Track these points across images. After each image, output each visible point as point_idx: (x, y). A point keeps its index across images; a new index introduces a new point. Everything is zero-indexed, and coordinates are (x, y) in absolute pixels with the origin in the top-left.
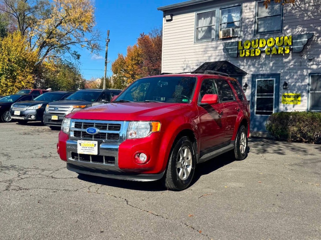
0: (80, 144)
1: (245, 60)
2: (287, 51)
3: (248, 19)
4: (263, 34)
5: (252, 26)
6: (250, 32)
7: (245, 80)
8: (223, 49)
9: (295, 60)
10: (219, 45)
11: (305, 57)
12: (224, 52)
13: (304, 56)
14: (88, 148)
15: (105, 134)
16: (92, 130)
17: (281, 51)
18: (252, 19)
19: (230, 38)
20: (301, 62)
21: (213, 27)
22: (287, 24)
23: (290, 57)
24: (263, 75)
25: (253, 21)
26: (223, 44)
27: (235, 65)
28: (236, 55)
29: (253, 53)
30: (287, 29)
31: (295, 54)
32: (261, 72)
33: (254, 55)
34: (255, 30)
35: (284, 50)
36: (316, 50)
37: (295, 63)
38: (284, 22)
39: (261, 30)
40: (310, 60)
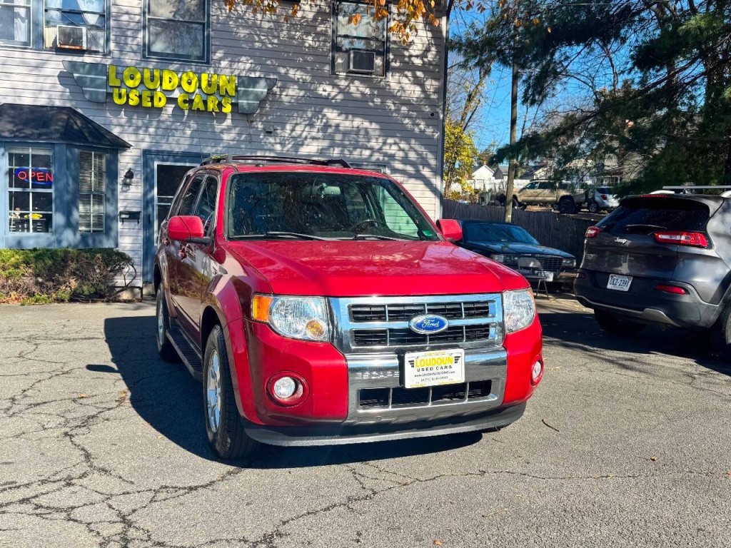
0: (412, 363)
1: (123, 113)
2: (227, 109)
3: (127, 13)
4: (165, 59)
5: (138, 33)
6: (135, 48)
7: (127, 160)
8: (59, 76)
9: (237, 129)
10: (44, 64)
11: (260, 126)
12: (61, 84)
13: (257, 124)
14: (434, 371)
15: (461, 327)
16: (435, 322)
17: (214, 105)
18: (137, 18)
19: (81, 52)
20: (249, 135)
21: (16, 10)
22: (219, 47)
23: (228, 122)
24: (170, 154)
25: (138, 22)
26: (66, 63)
27: (98, 120)
28: (102, 98)
29: (149, 100)
30: (220, 60)
31: (237, 117)
32: (165, 147)
33: (149, 104)
34: (144, 44)
35: (220, 105)
36: (279, 114)
37: (240, 134)
38: (213, 42)
39: (158, 47)
40: (269, 133)
